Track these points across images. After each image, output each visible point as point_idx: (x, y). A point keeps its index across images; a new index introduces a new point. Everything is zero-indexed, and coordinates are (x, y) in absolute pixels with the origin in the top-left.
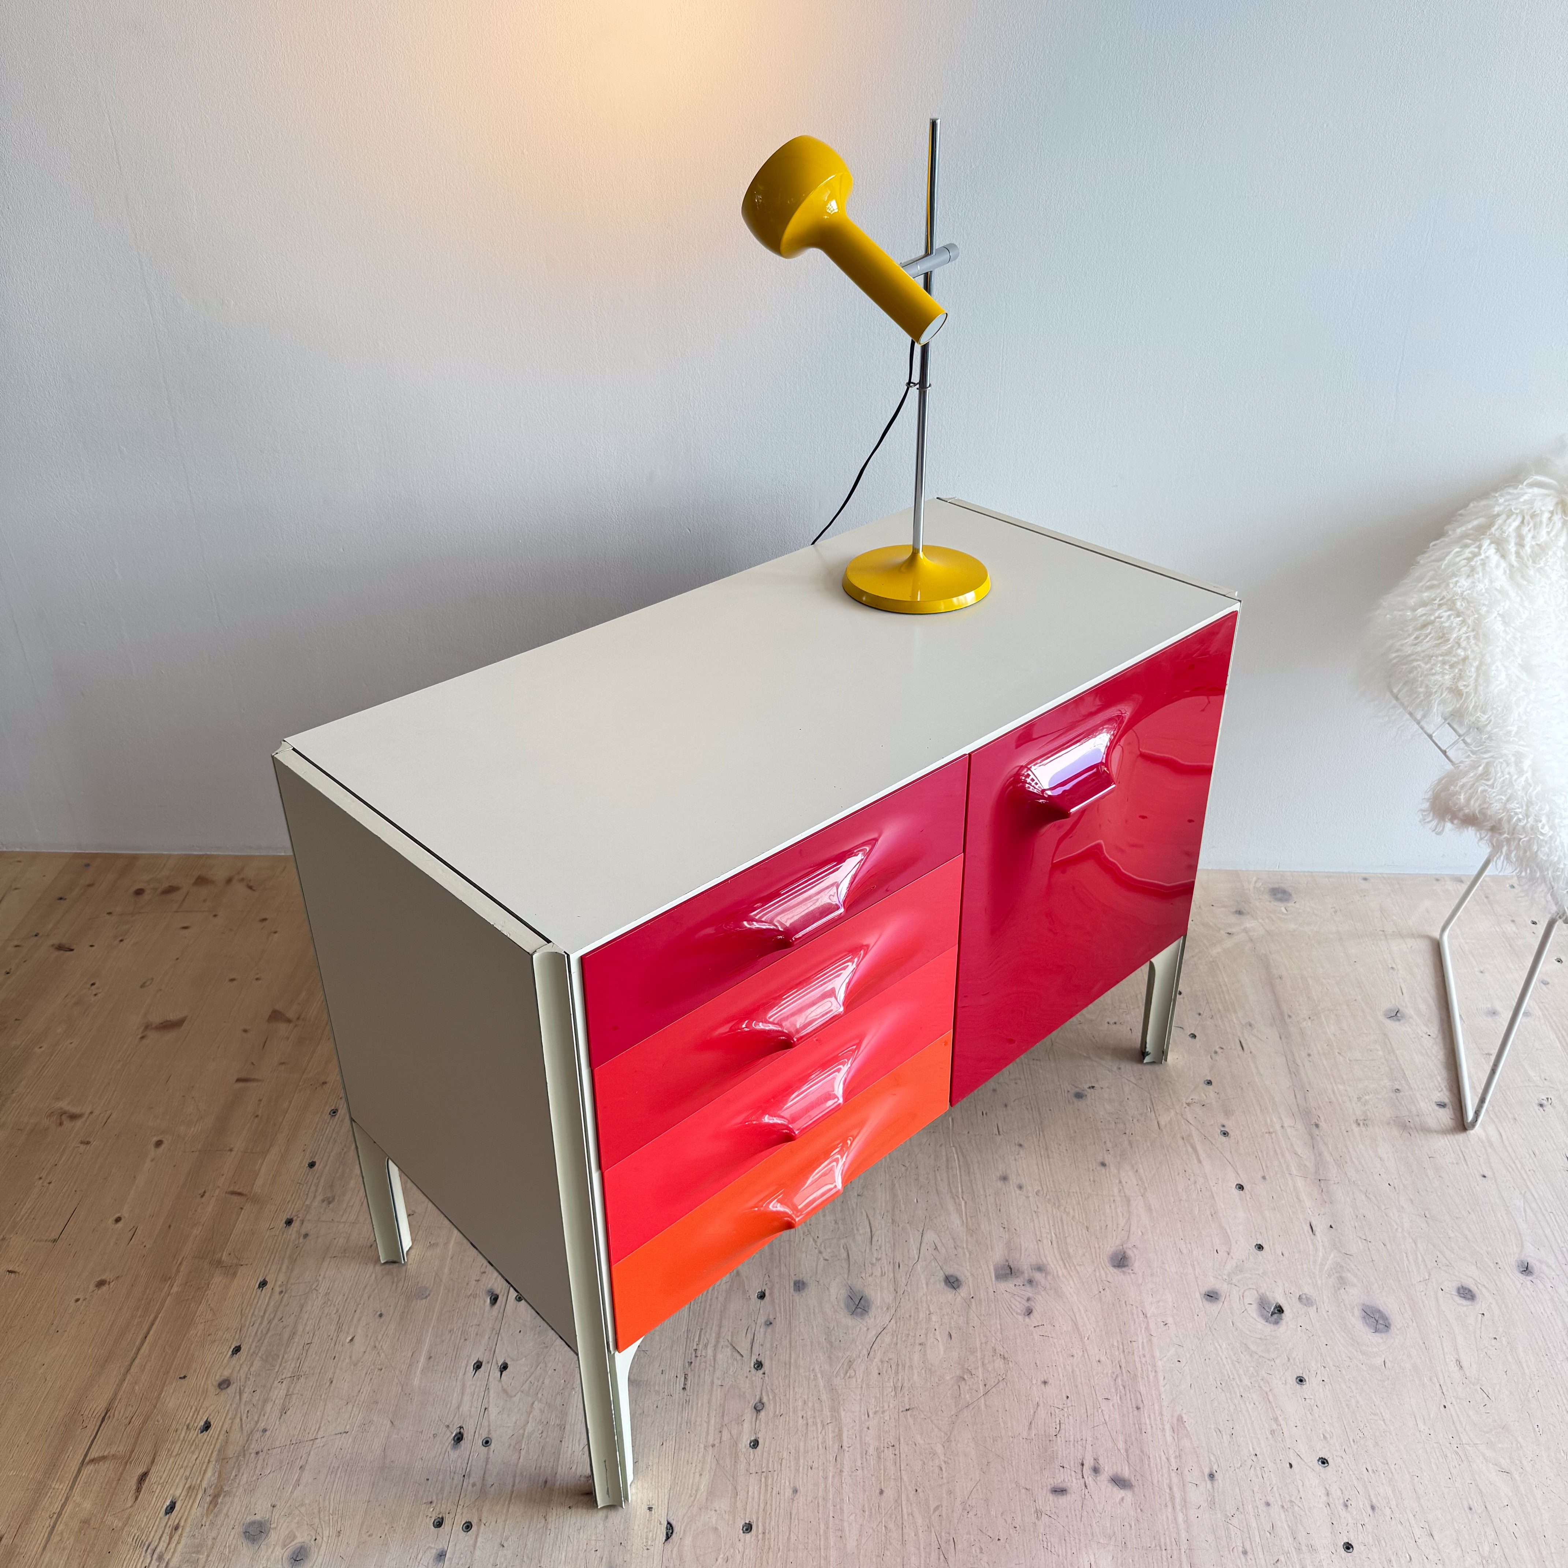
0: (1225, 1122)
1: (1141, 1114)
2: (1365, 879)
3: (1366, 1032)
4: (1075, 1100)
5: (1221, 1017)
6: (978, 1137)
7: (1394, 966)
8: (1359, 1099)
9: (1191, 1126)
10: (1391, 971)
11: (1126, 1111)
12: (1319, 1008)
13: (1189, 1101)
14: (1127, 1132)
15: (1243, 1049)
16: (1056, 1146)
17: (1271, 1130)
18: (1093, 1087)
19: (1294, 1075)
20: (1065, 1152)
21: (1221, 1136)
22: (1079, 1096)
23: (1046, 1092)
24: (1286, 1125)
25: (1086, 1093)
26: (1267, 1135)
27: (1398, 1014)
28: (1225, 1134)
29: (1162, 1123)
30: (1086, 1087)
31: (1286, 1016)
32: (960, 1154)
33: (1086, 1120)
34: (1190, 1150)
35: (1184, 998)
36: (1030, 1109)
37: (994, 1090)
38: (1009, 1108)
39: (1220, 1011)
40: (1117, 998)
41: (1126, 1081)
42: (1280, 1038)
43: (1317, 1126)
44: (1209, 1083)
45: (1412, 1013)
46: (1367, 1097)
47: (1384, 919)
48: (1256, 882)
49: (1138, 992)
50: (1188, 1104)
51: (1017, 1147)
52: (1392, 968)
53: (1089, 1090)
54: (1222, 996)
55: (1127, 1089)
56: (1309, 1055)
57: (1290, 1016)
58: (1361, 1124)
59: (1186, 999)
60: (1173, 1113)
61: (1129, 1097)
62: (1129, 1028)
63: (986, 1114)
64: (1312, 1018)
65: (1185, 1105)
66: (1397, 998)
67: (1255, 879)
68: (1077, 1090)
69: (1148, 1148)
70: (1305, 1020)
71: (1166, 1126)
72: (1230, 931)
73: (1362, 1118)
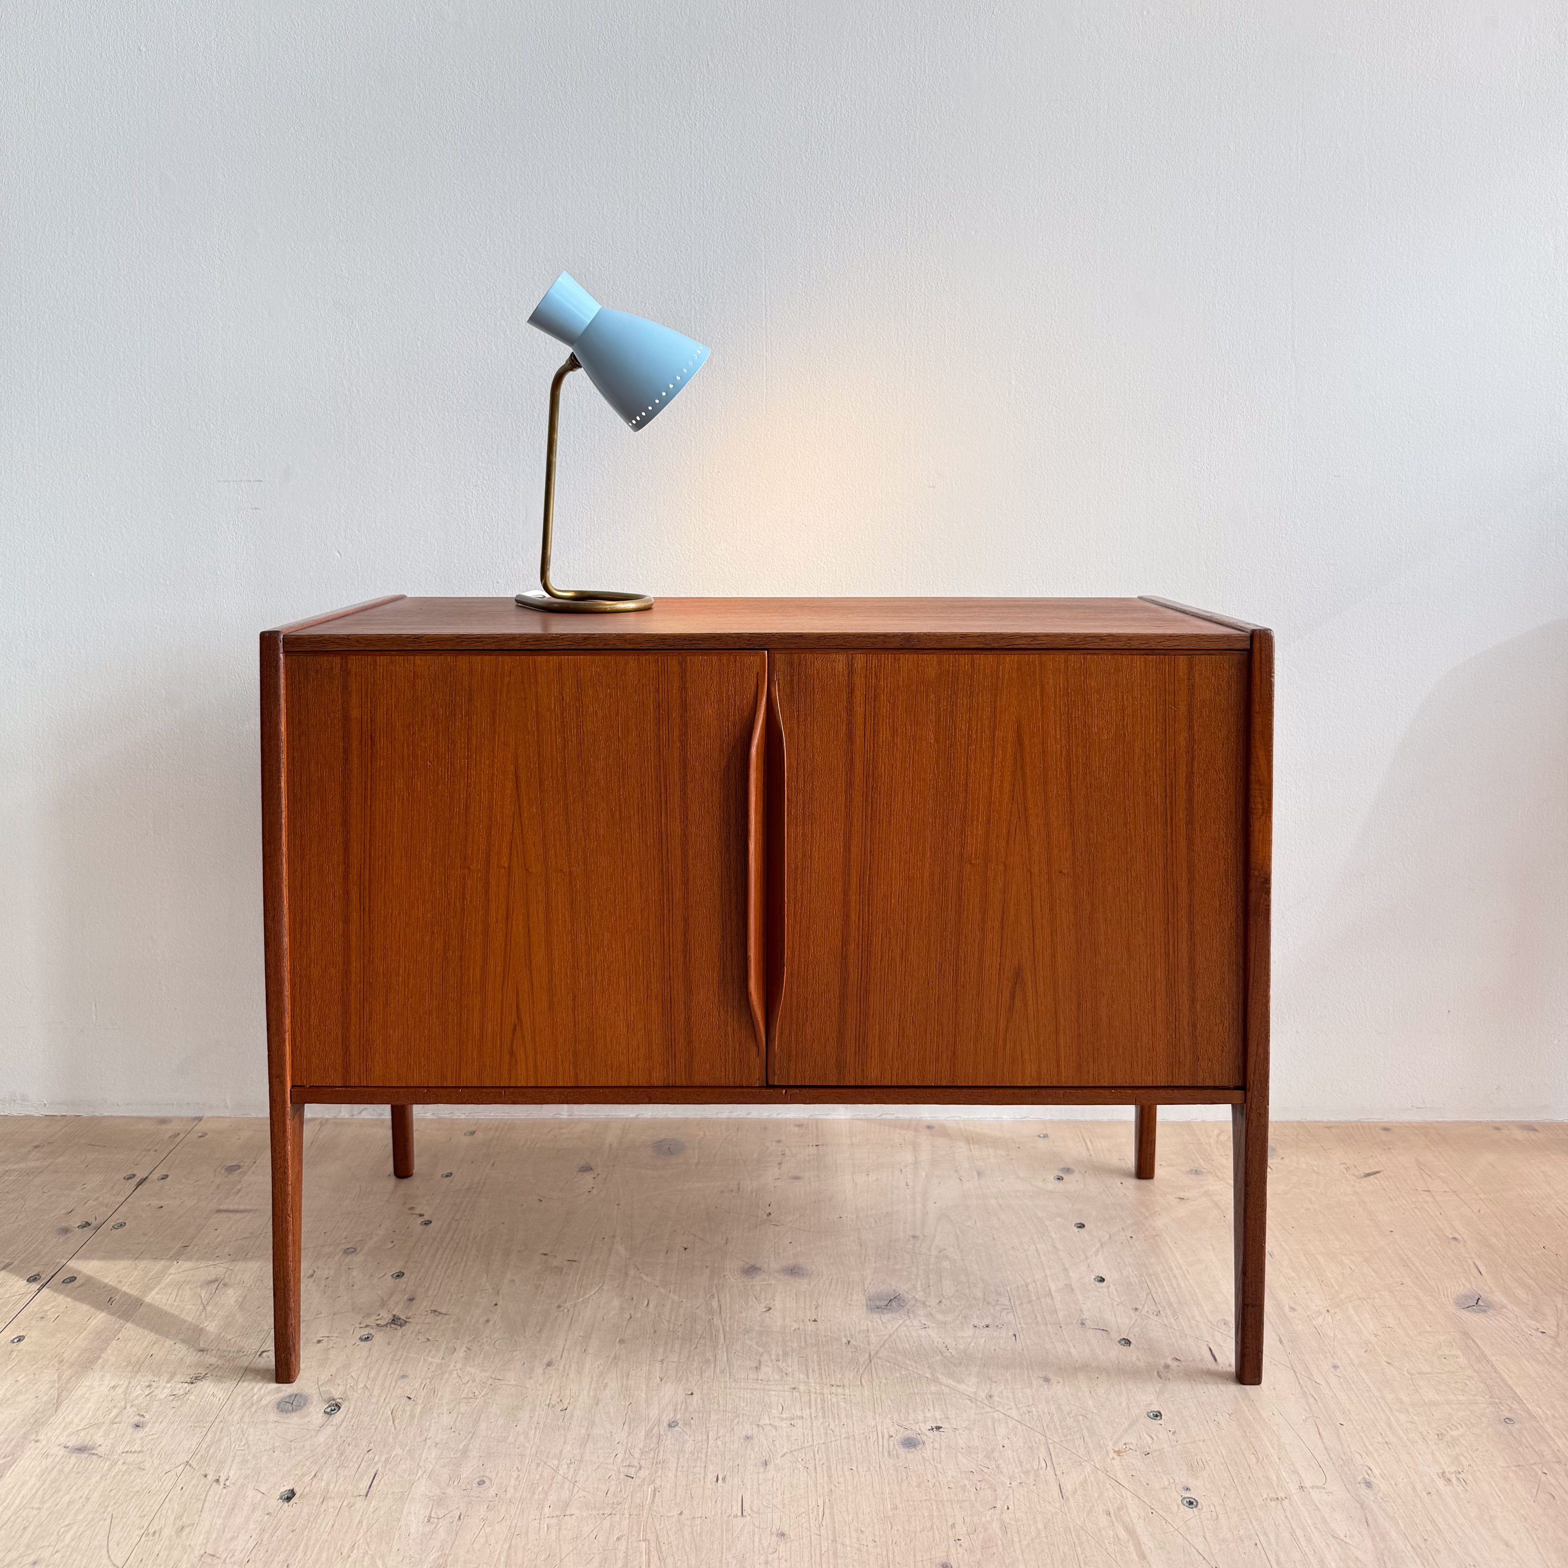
0: (1190, 1483)
1: (1027, 1473)
2: (1386, 1129)
3: (1429, 1329)
4: (902, 1451)
5: (1174, 1313)
6: (698, 1521)
7: (1458, 1236)
8: (1440, 1436)
9: (1123, 1490)
10: (1454, 1242)
11: (998, 1467)
12: (1342, 1296)
13: (1120, 1446)
14: (998, 1506)
15: (1216, 1360)
16: (854, 1534)
17: (1282, 1495)
18: (938, 1428)
19: (1311, 1400)
20: (871, 1545)
21: (1182, 1507)
22: (910, 1443)
23: (848, 1438)
24: (1308, 1484)
25: (924, 1438)
26: (1273, 1504)
27: (1480, 1302)
28: (1191, 1503)
29: (1068, 1488)
30: (925, 1428)
31: (1287, 1309)
32: (654, 1553)
33: (919, 1486)
34: (1123, 1534)
35: (1109, 1287)
36: (811, 1467)
37: (748, 1438)
38: (771, 1467)
39: (1170, 1304)
40: (993, 1289)
41: (1001, 1416)
42: (1281, 1342)
43: (1368, 1484)
44: (1157, 1415)
45: (1505, 1302)
46: (1455, 1433)
47: (1425, 1176)
48: (1218, 1135)
49: (1029, 1280)
50: (1118, 1453)
51: (774, 1538)
52: (1455, 1239)
53: (930, 1434)
54: (1174, 1282)
55: (1002, 1430)
56: (1335, 1367)
57: (1294, 1309)
58: (1454, 1480)
59: (1112, 1288)
60: (1088, 1468)
61: (1006, 1442)
62: (1011, 1334)
63: (724, 1479)
64: (1332, 1312)
65: (1112, 1454)
66: (1472, 1279)
67: (1216, 1132)
68: (909, 1434)
69: (1039, 1532)
70: (1321, 1314)
71: (1075, 1492)
72: (1182, 1195)
73: (1453, 1469)
